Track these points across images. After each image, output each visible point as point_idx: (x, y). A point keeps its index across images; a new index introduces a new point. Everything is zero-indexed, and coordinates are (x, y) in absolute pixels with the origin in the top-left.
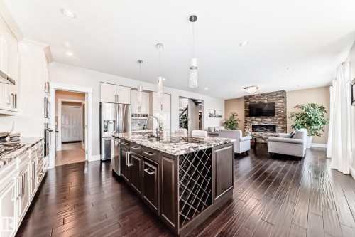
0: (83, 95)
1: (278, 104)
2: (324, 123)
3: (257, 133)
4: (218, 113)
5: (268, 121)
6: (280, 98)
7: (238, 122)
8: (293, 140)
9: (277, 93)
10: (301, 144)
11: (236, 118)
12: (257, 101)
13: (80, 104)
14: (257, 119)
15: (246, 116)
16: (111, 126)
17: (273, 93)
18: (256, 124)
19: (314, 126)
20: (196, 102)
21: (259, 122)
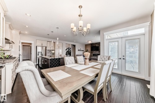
0: (31, 44)
4: (82, 49)
13: (29, 46)
14: (94, 52)
15: (91, 51)
16: (40, 54)
20: (74, 46)
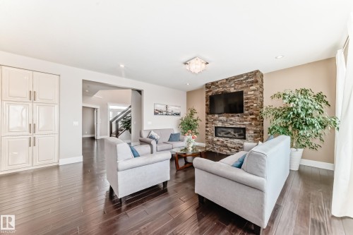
1: (249, 93)
2: (323, 126)
3: (221, 139)
5: (235, 121)
6: (252, 82)
7: (198, 122)
8: (241, 174)
9: (248, 75)
10: (258, 189)
11: (195, 117)
12: (221, 89)
14: (221, 118)
15: (207, 113)
17: (242, 76)
18: (220, 124)
19: (305, 132)
21: (223, 122)
